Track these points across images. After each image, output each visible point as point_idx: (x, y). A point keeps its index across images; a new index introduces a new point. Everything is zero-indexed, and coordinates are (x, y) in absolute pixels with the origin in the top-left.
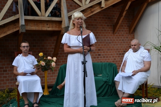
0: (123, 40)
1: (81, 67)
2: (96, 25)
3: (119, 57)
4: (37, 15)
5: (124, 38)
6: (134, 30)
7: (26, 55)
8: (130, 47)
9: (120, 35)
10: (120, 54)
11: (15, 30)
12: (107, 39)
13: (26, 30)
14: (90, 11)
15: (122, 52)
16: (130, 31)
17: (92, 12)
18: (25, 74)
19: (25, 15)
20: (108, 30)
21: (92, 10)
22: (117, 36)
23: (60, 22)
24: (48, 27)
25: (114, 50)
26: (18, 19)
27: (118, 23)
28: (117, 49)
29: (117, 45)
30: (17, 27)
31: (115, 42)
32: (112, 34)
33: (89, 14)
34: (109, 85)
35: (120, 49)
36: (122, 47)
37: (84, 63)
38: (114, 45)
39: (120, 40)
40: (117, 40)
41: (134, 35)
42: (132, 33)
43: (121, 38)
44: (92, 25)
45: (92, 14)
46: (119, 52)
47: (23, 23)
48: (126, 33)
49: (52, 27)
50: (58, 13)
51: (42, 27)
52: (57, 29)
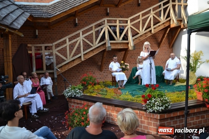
0: (165, 53)
1: (149, 65)
3: (163, 64)
5: (166, 51)
6: (173, 46)
7: (115, 62)
8: (170, 57)
9: (163, 50)
10: (164, 62)
11: (103, 49)
13: (112, 49)
16: (169, 46)
17: (146, 36)
18: (116, 71)
19: (110, 40)
20: (155, 47)
22: (161, 50)
23: (128, 43)
24: (121, 47)
25: (160, 59)
26: (106, 43)
27: (162, 42)
28: (161, 59)
29: (161, 56)
30: (105, 47)
31: (160, 54)
33: (144, 38)
34: (159, 77)
36: (164, 57)
37: (151, 64)
38: (160, 56)
39: (163, 53)
40: (161, 53)
41: (172, 49)
42: (171, 48)
43: (164, 51)
45: (146, 37)
46: (163, 60)
47: (109, 45)
48: (167, 48)
49: (123, 46)
50: (126, 38)
51: (117, 46)
52: (126, 47)
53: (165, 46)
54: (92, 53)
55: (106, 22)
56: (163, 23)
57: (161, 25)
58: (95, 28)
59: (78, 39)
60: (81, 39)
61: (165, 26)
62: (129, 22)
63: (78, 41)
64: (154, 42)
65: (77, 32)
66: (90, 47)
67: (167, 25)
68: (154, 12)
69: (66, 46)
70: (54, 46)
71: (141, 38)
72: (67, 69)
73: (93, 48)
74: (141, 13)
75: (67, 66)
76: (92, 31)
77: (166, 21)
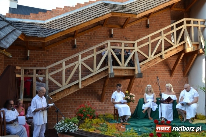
0: (179, 82)
2: (157, 70)
4: (119, 65)
5: (180, 80)
6: (188, 74)
9: (176, 78)
11: (105, 76)
12: (166, 81)
13: (115, 76)
14: (154, 62)
15: (178, 91)
16: (184, 74)
18: (120, 103)
19: (113, 66)
20: (167, 74)
21: (156, 61)
22: (174, 78)
23: (134, 70)
24: (126, 74)
26: (108, 69)
27: (175, 69)
30: (107, 74)
32: (170, 77)
35: (177, 89)
36: (178, 88)
41: (188, 78)
42: (186, 76)
43: (177, 80)
44: (154, 70)
45: (155, 64)
47: (112, 71)
48: (181, 77)
51: (122, 73)
52: (131, 75)
54: (92, 80)
55: (109, 44)
56: (176, 48)
57: (174, 49)
58: (97, 51)
59: (76, 63)
60: (80, 63)
61: (178, 50)
62: (136, 45)
63: (76, 65)
64: (165, 69)
65: (76, 55)
66: (89, 72)
67: (180, 49)
68: (166, 35)
69: (62, 71)
70: (48, 70)
71: (150, 64)
72: (61, 97)
73: (94, 74)
74: (149, 36)
75: (62, 94)
76: (93, 54)
77: (179, 45)
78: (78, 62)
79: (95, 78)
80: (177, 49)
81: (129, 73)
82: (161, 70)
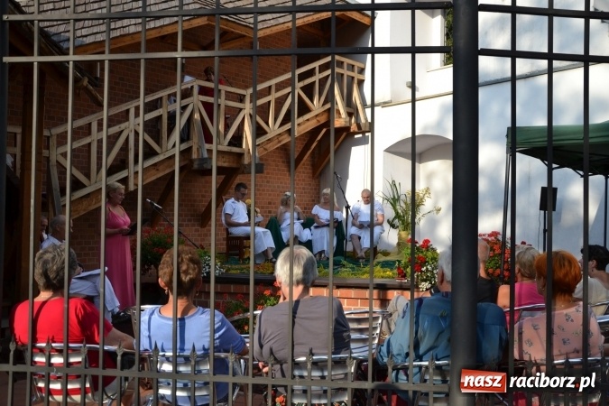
5: (306, 184)
9: (300, 180)
16: (314, 173)
21: (280, 139)
23: (242, 155)
26: (191, 147)
30: (187, 159)
42: (317, 178)
48: (309, 177)
52: (234, 165)
53: (304, 173)
54: (153, 171)
55: (196, 90)
56: (317, 116)
57: (312, 118)
59: (123, 126)
60: (132, 127)
61: (318, 121)
62: (248, 99)
63: (122, 131)
64: (281, 157)
65: (123, 108)
67: (323, 119)
68: (301, 84)
69: (90, 144)
70: (55, 137)
71: (269, 145)
72: (84, 210)
73: (161, 157)
74: (273, 82)
75: (85, 203)
76: (161, 110)
77: (322, 110)
78: (127, 124)
79: (161, 167)
80: (318, 118)
81: (229, 162)
82: (274, 161)
